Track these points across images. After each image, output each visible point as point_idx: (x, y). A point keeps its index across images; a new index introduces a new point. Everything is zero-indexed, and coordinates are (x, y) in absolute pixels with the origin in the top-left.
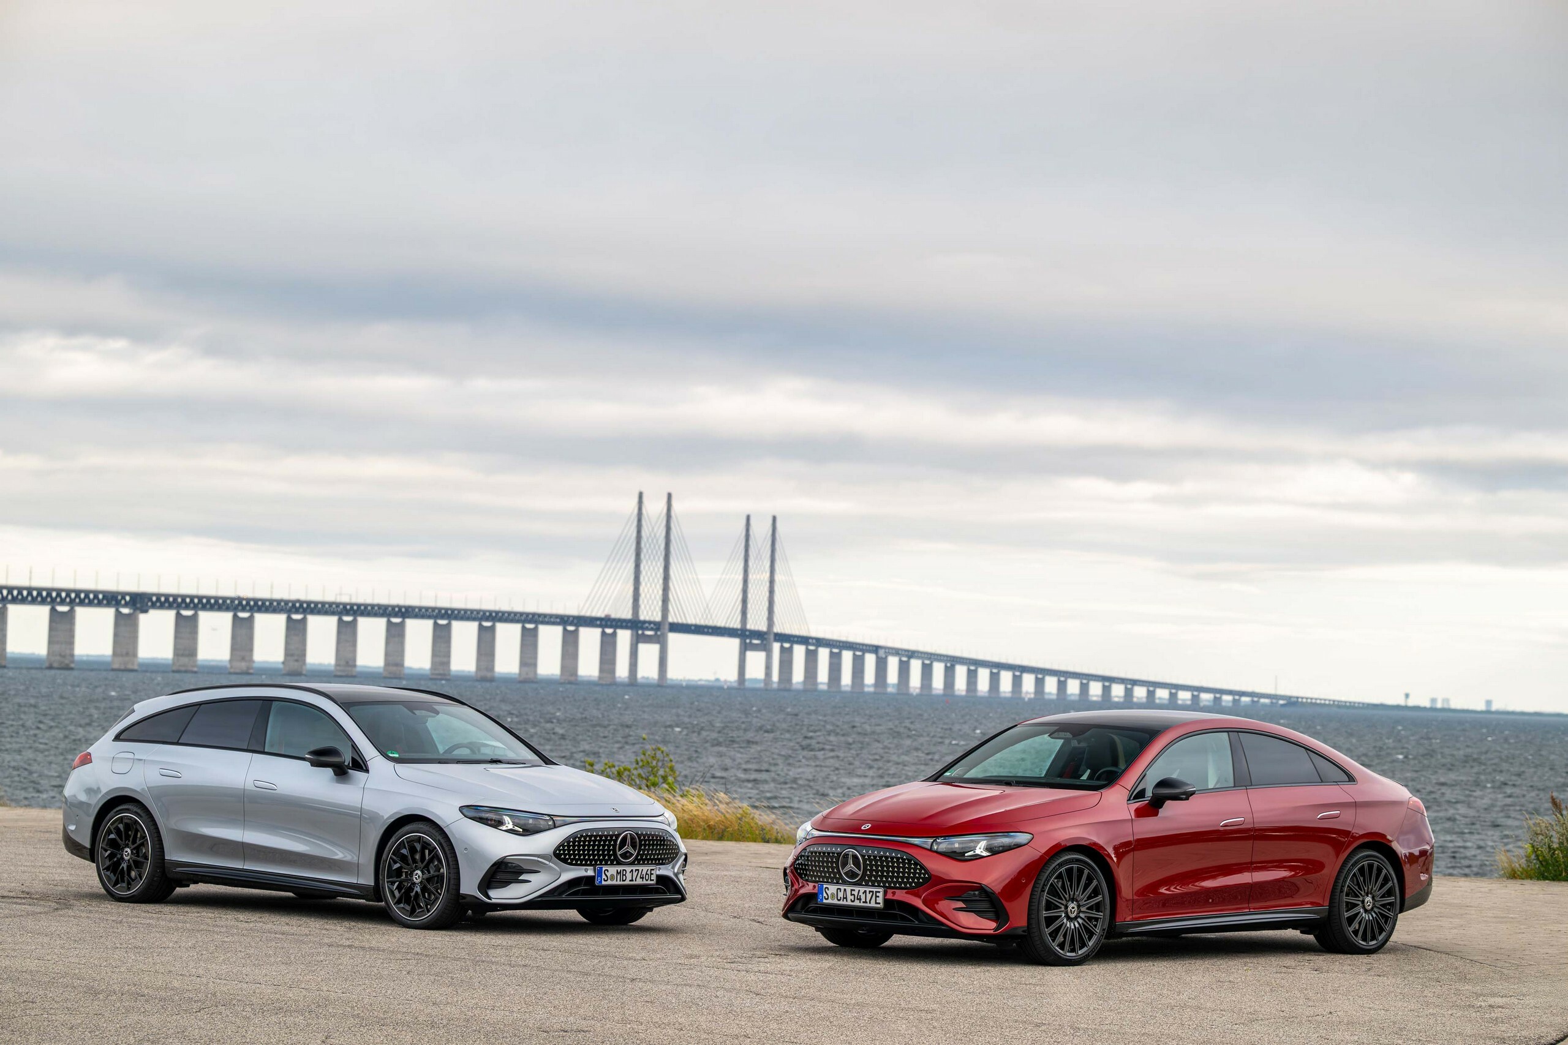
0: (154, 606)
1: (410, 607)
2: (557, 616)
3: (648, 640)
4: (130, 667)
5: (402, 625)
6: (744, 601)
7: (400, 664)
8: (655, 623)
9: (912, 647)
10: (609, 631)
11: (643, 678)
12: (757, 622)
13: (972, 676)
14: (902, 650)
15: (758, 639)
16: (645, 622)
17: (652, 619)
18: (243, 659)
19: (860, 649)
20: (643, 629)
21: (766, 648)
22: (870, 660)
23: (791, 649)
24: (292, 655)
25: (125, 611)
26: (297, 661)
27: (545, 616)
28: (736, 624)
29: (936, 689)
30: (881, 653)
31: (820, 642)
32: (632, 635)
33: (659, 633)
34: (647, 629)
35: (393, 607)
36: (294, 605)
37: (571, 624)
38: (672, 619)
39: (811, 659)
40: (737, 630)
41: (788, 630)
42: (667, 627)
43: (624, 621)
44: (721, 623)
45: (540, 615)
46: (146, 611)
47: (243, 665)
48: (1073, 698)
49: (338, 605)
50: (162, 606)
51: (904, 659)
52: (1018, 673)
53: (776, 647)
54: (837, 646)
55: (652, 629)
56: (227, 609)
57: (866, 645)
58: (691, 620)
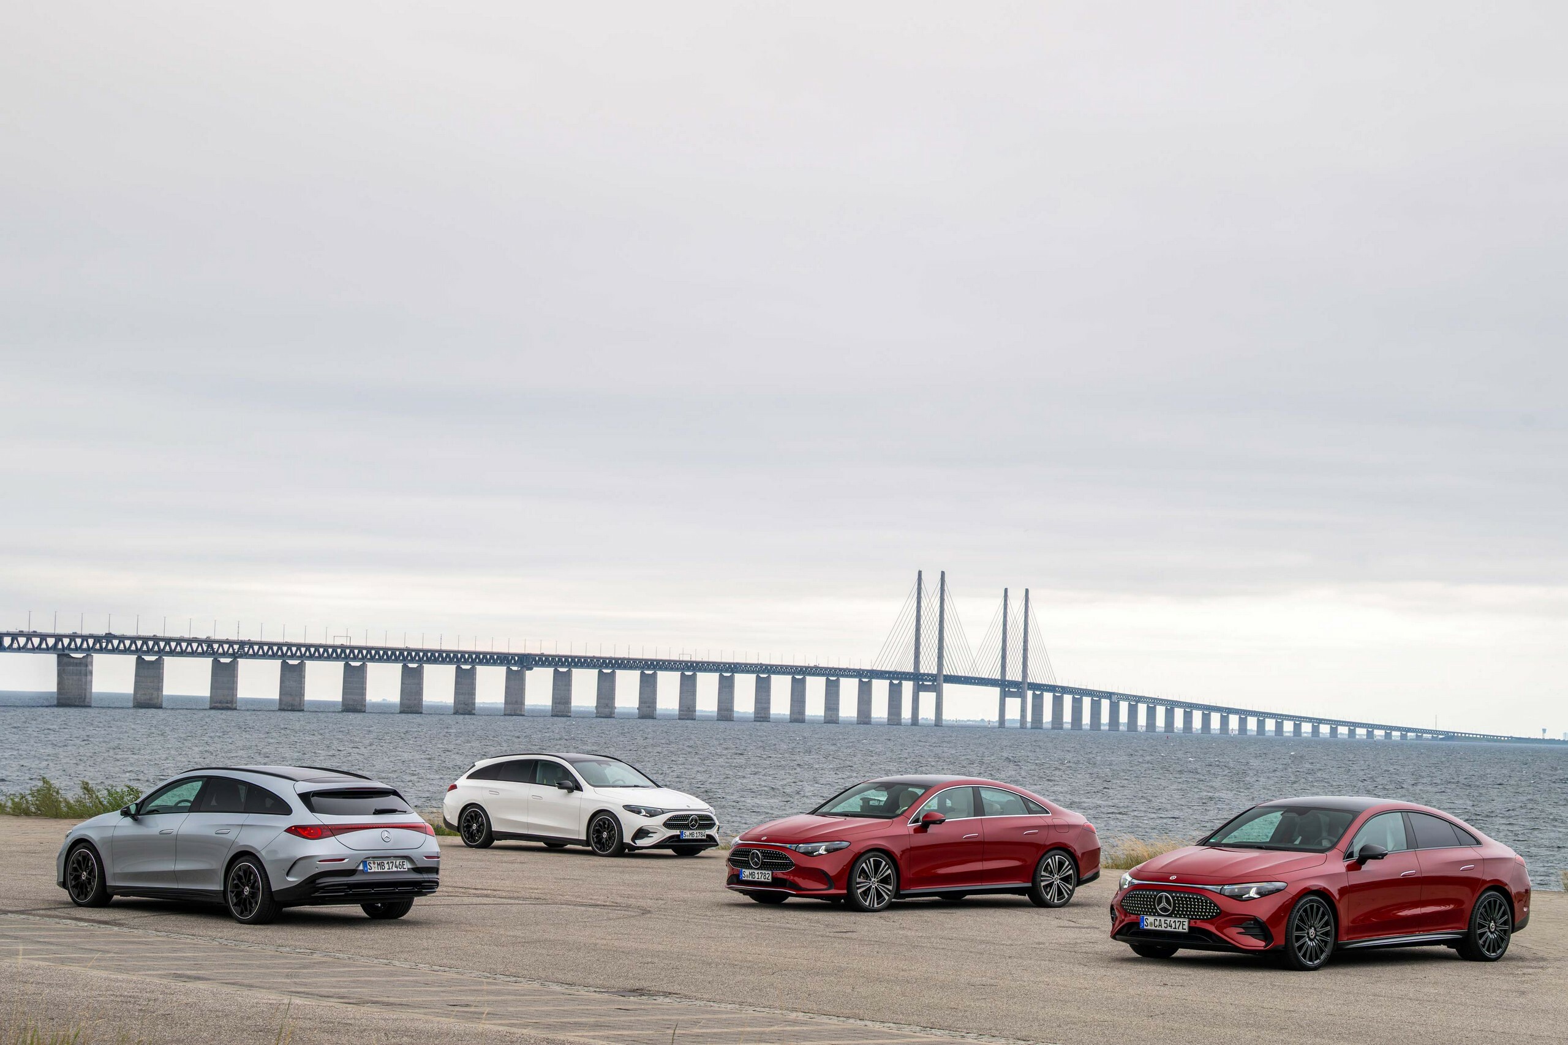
0: (537, 665)
1: (737, 663)
2: (854, 670)
3: (927, 689)
4: (518, 712)
5: (732, 678)
6: (1004, 657)
7: (730, 709)
8: (932, 675)
9: (1140, 694)
10: (896, 682)
11: (923, 718)
12: (1014, 674)
13: (1188, 717)
14: (1131, 696)
15: (1014, 688)
16: (924, 674)
17: (930, 672)
18: (607, 705)
19: (1097, 696)
20: (922, 680)
21: (1022, 695)
22: (1105, 704)
23: (1041, 696)
24: (645, 703)
25: (515, 668)
26: (649, 707)
27: (844, 670)
28: (998, 676)
29: (1159, 727)
30: (1114, 698)
31: (1065, 690)
32: (914, 685)
33: (935, 683)
34: (926, 680)
35: (725, 664)
36: (646, 663)
37: (865, 677)
38: (946, 671)
39: (1058, 704)
40: (999, 680)
41: (1039, 681)
42: (942, 678)
43: (908, 674)
44: (985, 675)
45: (840, 670)
46: (531, 669)
47: (607, 710)
48: (1270, 734)
49: (681, 662)
50: (543, 665)
51: (1133, 703)
52: (1225, 714)
53: (1030, 693)
54: (1078, 694)
55: (930, 680)
56: (594, 667)
57: (1102, 692)
58: (961, 673)
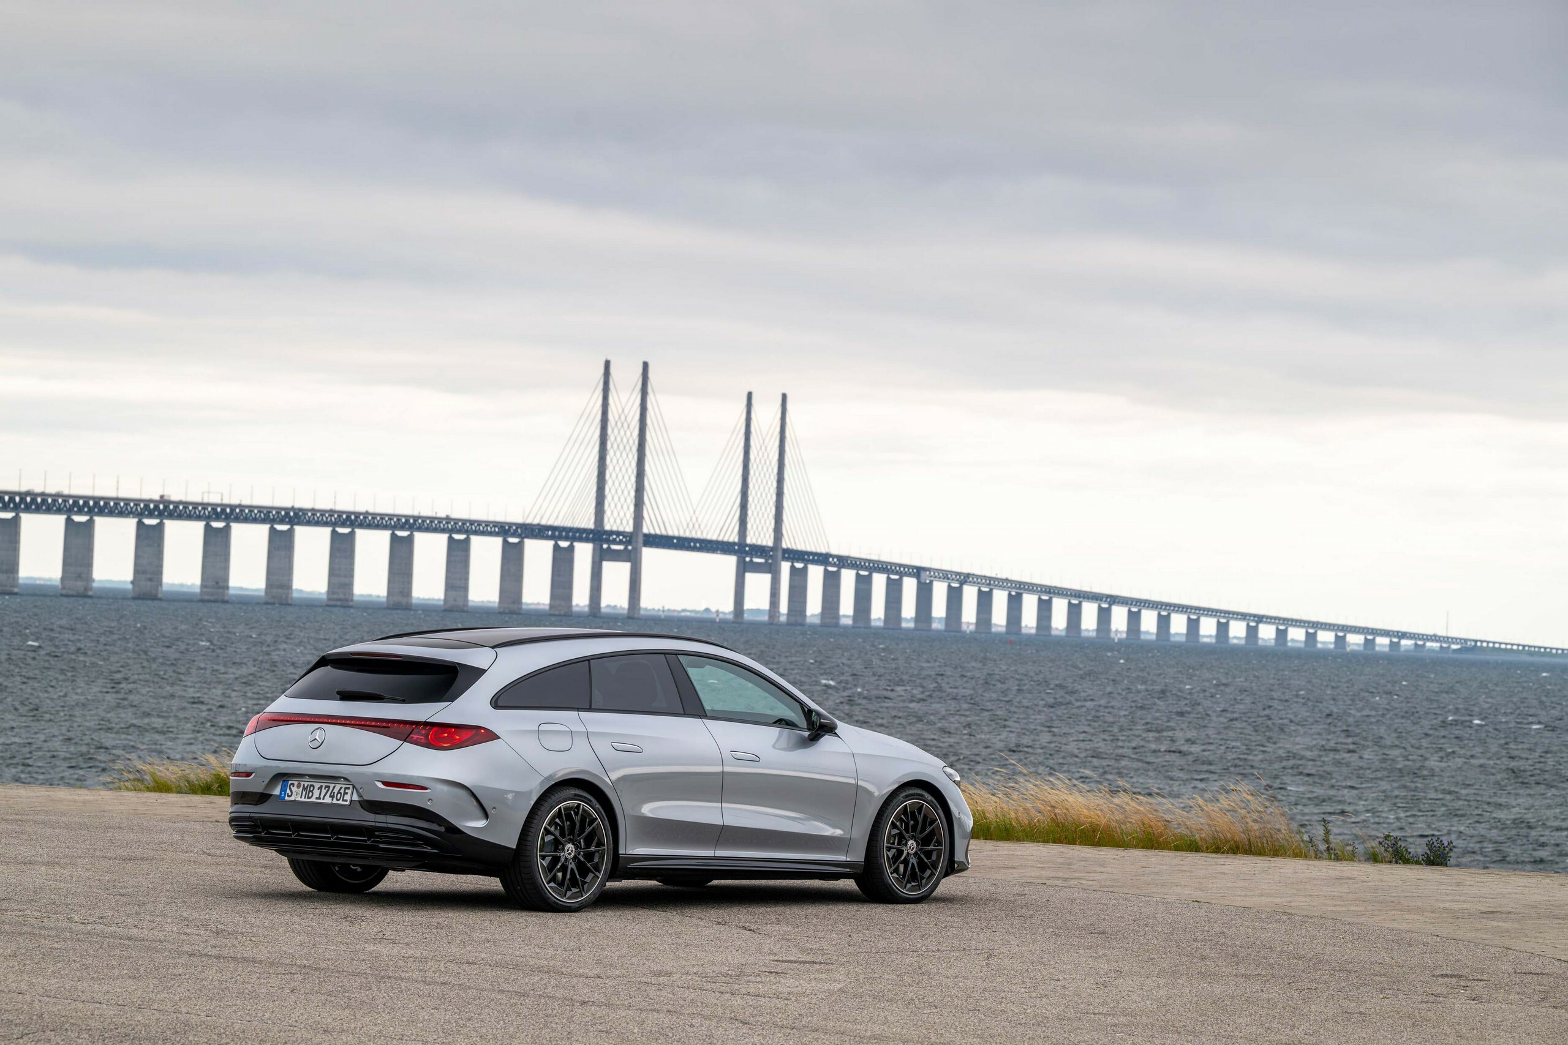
1: (300, 510)
2: (496, 524)
3: (616, 556)
5: (290, 534)
6: (744, 506)
7: (287, 586)
8: (624, 534)
9: (966, 570)
10: (564, 544)
11: (608, 606)
12: (760, 534)
13: (1045, 609)
14: (951, 572)
15: (760, 557)
16: (612, 533)
17: (621, 529)
18: (79, 576)
19: (896, 572)
20: (608, 541)
21: (772, 569)
22: (910, 586)
23: (804, 572)
24: (144, 572)
26: (150, 580)
27: (479, 523)
28: (734, 537)
29: (996, 625)
30: (925, 577)
31: (844, 562)
32: (594, 550)
33: (630, 548)
34: (614, 542)
35: (279, 510)
36: (147, 506)
37: (514, 535)
38: (648, 528)
39: (832, 583)
40: (734, 544)
41: (800, 546)
42: (641, 539)
43: (585, 530)
44: (712, 535)
45: (472, 522)
47: (80, 584)
48: (1178, 639)
49: (205, 506)
51: (955, 585)
52: (1105, 606)
53: (785, 567)
54: (866, 568)
55: (620, 543)
56: (59, 511)
57: (905, 566)
58: (672, 531)
